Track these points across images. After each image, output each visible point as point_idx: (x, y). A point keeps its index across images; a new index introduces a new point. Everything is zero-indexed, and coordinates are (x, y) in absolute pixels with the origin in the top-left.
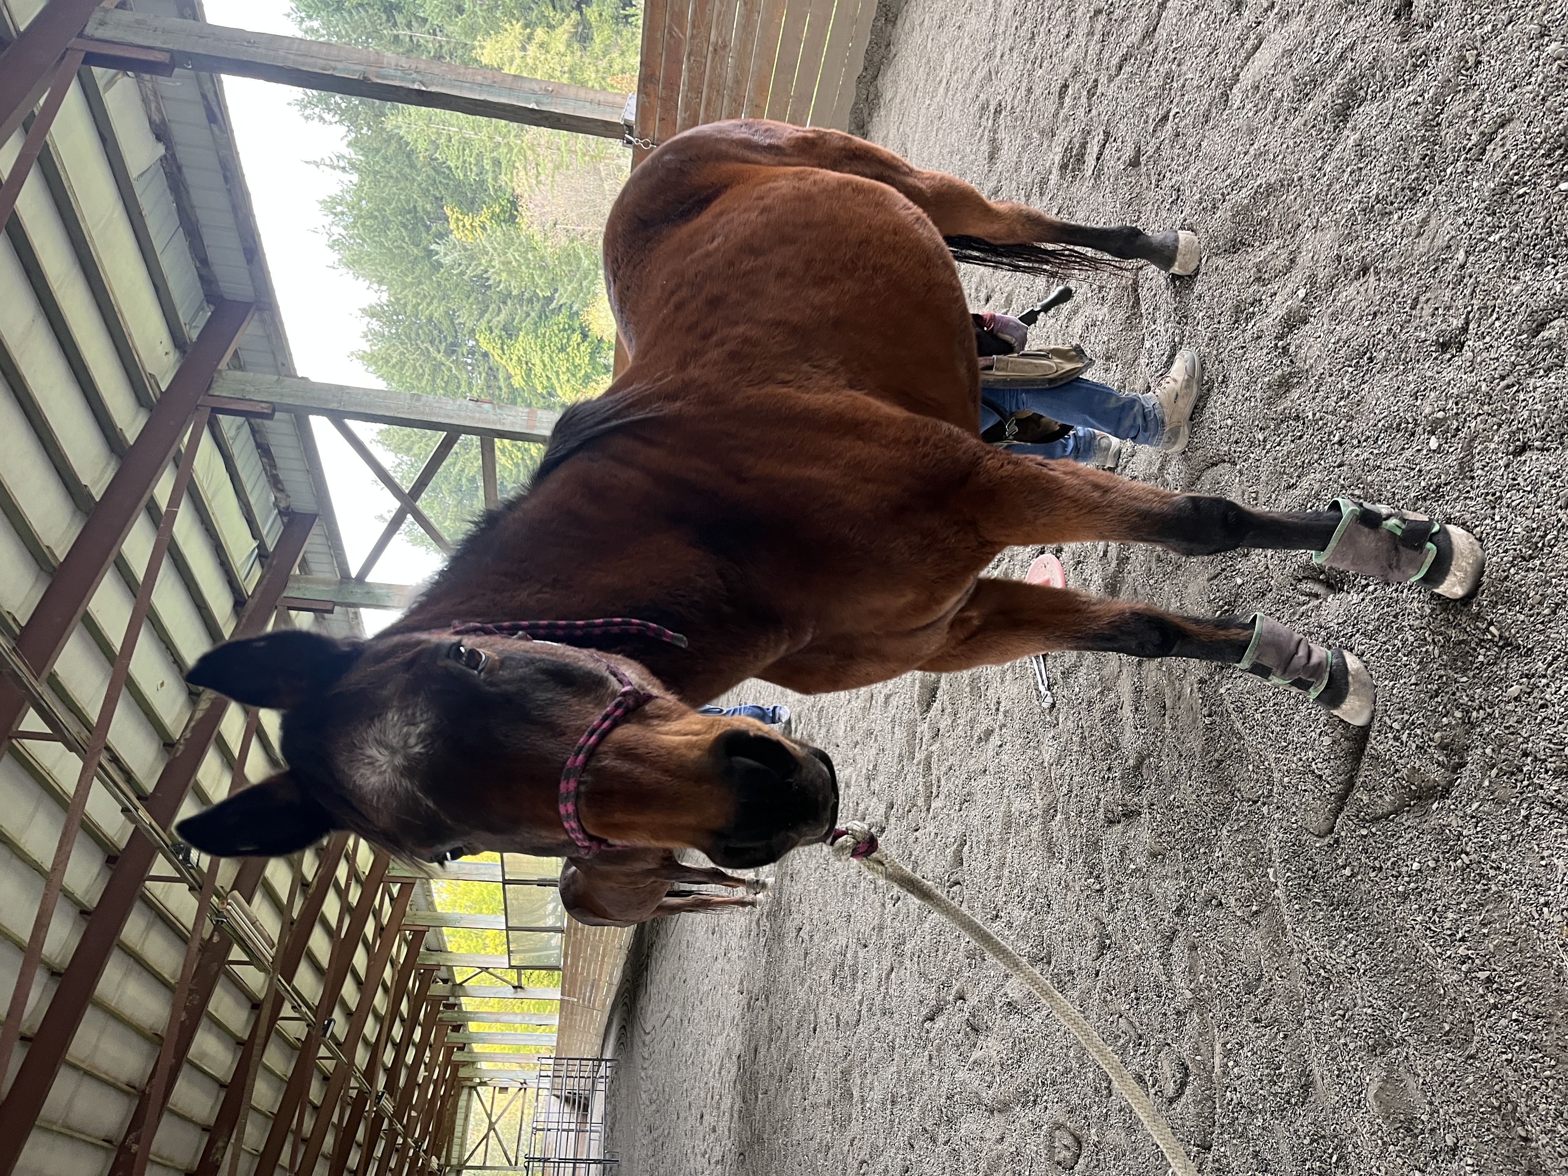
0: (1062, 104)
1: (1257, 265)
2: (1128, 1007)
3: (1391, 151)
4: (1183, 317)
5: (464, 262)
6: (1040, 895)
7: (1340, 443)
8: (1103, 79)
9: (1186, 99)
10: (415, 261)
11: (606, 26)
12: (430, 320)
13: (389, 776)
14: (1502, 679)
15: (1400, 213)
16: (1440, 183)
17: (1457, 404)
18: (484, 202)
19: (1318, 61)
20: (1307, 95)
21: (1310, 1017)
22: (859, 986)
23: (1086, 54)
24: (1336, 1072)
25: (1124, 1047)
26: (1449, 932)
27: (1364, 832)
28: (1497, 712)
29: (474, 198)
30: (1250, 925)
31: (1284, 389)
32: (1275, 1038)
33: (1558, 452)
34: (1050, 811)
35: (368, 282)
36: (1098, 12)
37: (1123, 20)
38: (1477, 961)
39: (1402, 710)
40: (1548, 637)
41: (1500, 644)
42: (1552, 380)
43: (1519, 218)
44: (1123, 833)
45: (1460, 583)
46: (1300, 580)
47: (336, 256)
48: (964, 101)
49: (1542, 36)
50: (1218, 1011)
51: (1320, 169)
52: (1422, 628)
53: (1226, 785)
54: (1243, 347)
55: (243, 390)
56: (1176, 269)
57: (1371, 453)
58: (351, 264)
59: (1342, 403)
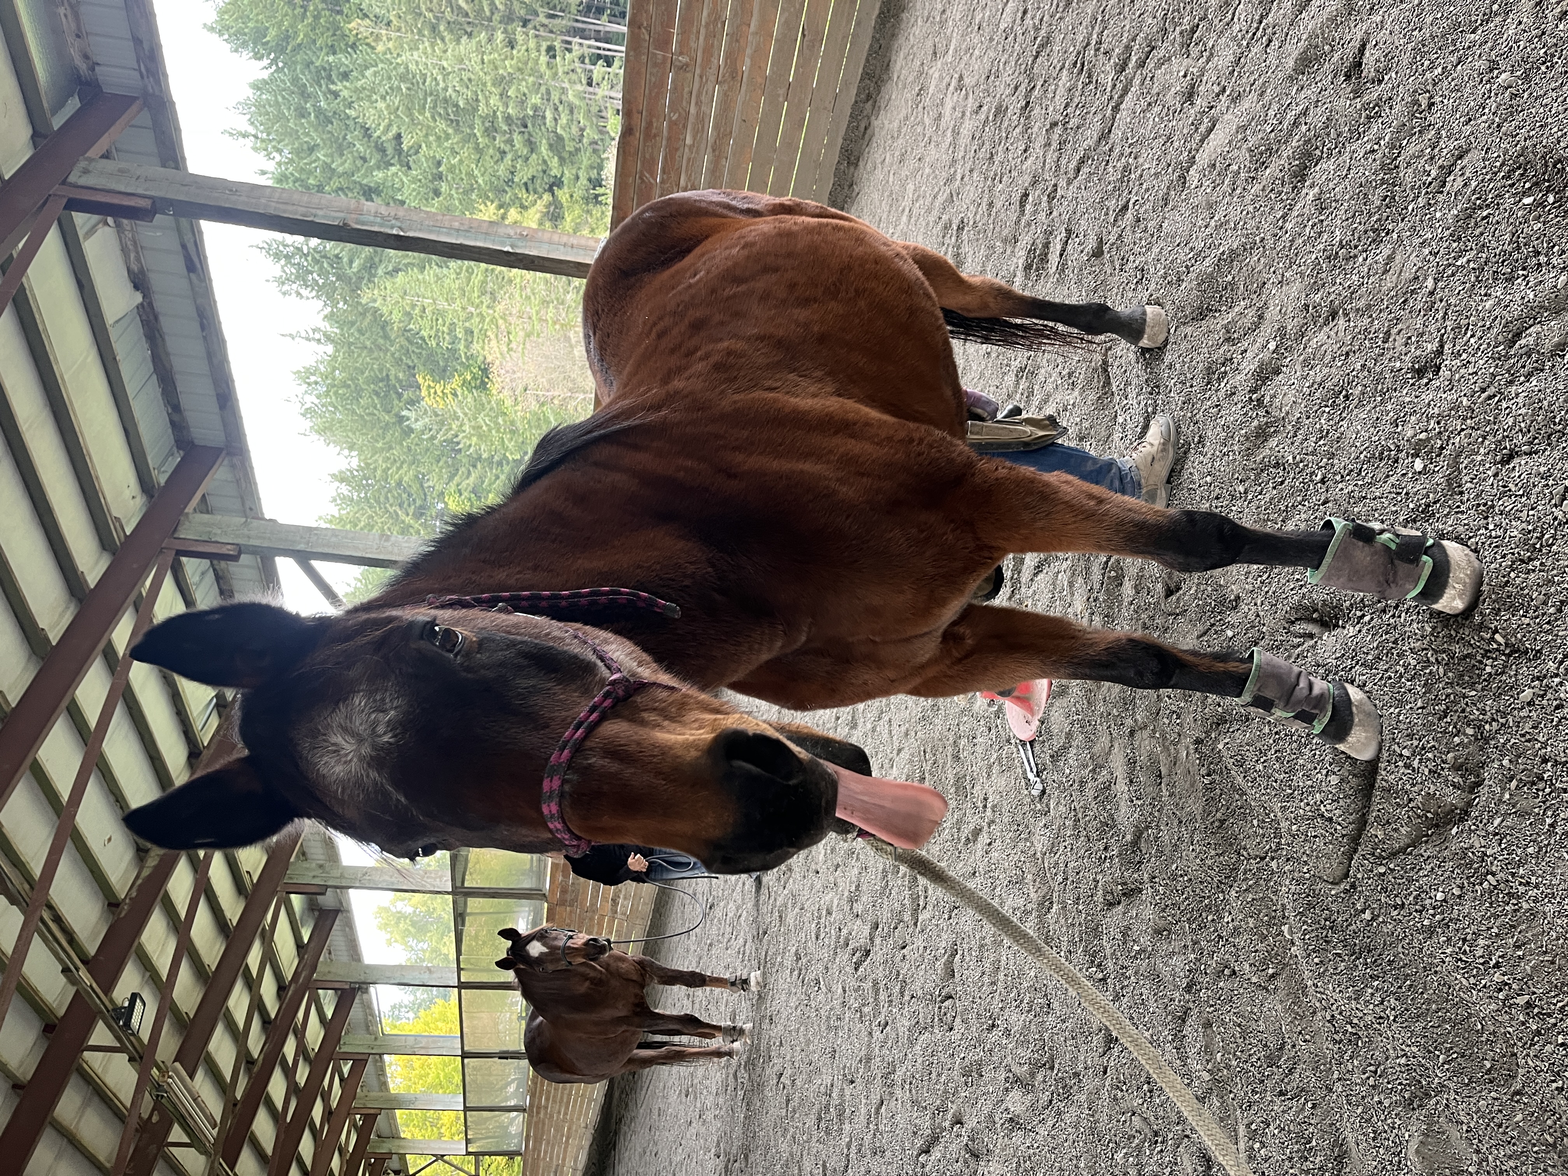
0: (1023, 212)
1: (1225, 327)
2: (1140, 1101)
3: (1351, 198)
4: (1155, 387)
5: (435, 427)
6: (1039, 995)
7: (1323, 481)
8: (1062, 183)
9: (1144, 187)
10: (387, 427)
11: (577, 206)
12: (399, 484)
13: (354, 766)
14: (1512, 687)
15: (1364, 255)
16: (1403, 220)
17: (1438, 423)
18: (456, 370)
19: (1272, 131)
20: (1264, 163)
21: (1339, 1079)
22: (847, 1127)
23: (1044, 164)
24: (1372, 1135)
25: (1139, 1149)
26: (1481, 960)
27: (1382, 870)
28: (1511, 720)
29: (446, 366)
30: (1267, 990)
31: (1262, 439)
32: (1303, 1109)
33: (1547, 453)
34: (1045, 904)
35: (338, 448)
36: (1054, 124)
37: (1078, 128)
38: (1514, 986)
39: (1410, 736)
40: (1557, 635)
41: (1507, 652)
42: (1534, 383)
43: (1486, 238)
44: (1124, 913)
45: (1460, 596)
46: (1293, 623)
47: (307, 424)
48: (928, 224)
49: (1491, 71)
50: (1239, 1090)
51: (1281, 228)
52: (1423, 650)
53: (1231, 845)
54: (1217, 406)
55: (210, 532)
56: (1145, 342)
57: (1356, 485)
58: (322, 431)
59: (1321, 442)
